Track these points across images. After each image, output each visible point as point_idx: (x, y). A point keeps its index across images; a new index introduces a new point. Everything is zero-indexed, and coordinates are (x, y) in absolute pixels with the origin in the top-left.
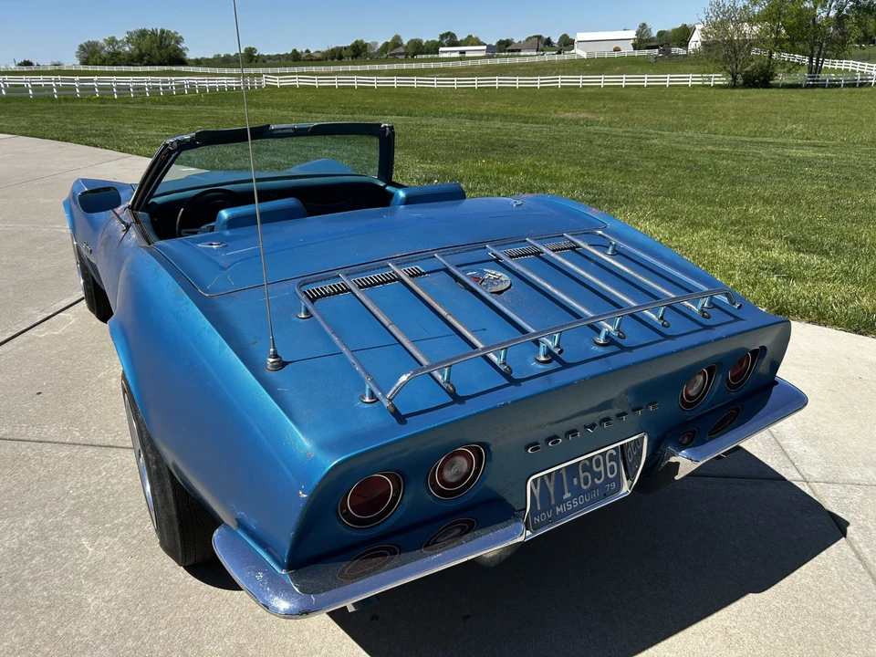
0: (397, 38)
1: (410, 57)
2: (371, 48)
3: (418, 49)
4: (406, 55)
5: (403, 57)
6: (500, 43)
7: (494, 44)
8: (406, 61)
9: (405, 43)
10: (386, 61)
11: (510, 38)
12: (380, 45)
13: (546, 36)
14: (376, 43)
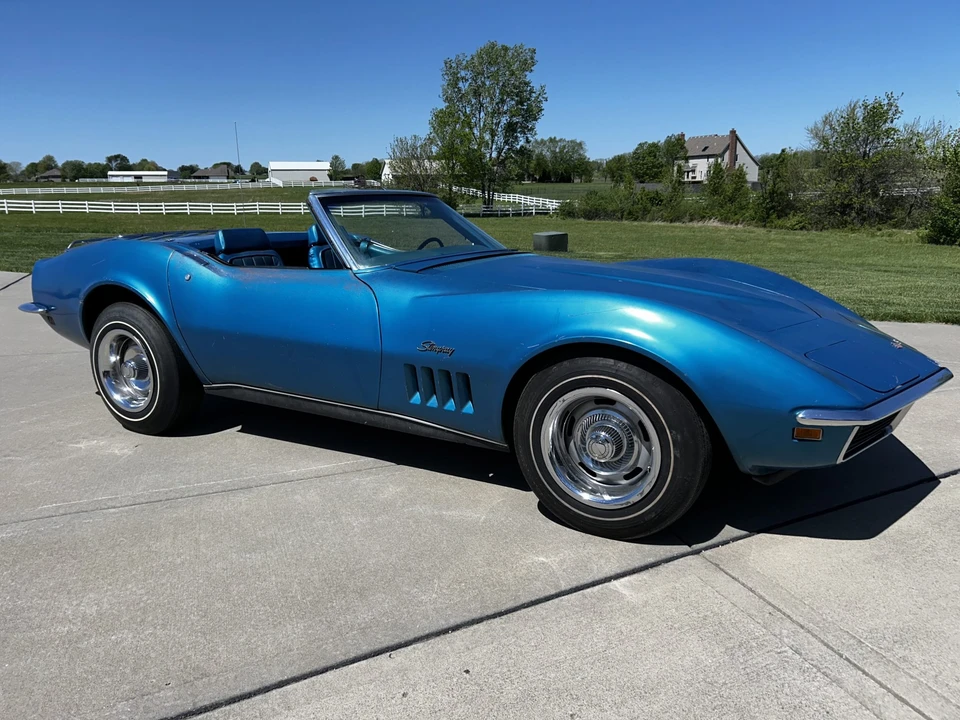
0: (50, 159)
1: (68, 180)
2: (11, 169)
3: (77, 172)
4: (64, 178)
5: (59, 180)
6: (183, 169)
7: (176, 170)
8: (63, 184)
9: (60, 164)
10: (36, 184)
11: (193, 163)
12: (24, 165)
13: (235, 163)
14: (19, 164)
